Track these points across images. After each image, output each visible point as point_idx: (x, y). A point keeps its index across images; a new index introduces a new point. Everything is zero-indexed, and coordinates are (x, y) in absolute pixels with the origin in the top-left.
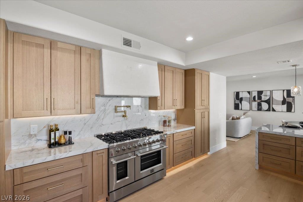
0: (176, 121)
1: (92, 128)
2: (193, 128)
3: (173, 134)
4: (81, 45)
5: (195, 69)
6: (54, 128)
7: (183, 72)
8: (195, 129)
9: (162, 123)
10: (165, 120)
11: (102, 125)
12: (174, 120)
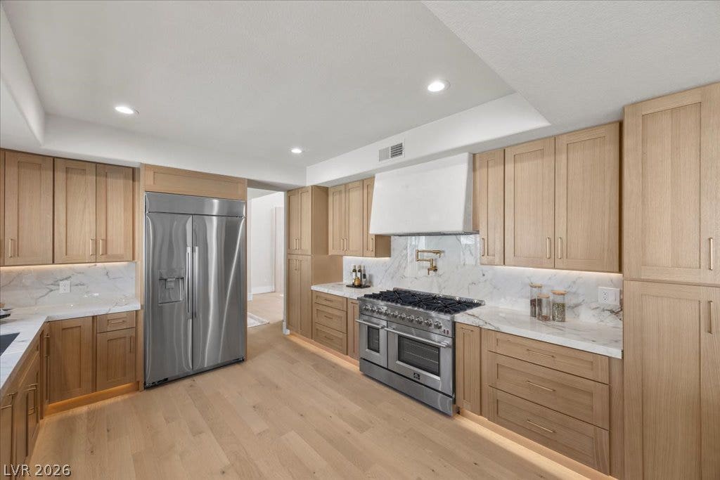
1: (392, 278)
5: (624, 111)
6: (358, 269)
11: (404, 277)
12: (612, 312)
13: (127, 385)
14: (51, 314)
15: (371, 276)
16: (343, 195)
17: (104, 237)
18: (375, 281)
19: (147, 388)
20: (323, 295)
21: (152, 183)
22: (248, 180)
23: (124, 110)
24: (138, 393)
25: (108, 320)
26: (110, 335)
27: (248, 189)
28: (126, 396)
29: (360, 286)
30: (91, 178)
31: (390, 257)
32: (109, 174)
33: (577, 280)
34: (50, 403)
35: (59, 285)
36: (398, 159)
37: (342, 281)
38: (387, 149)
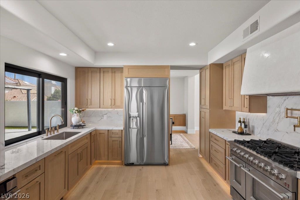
13: (119, 161)
14: (96, 127)
15: (253, 127)
16: (231, 67)
17: (114, 98)
18: (256, 131)
19: (125, 165)
20: (214, 136)
21: (127, 74)
22: (171, 66)
23: (111, 44)
24: (122, 166)
25: (112, 133)
26: (114, 139)
27: (171, 70)
28: (118, 166)
29: (242, 133)
30: (110, 74)
31: (266, 112)
32: (116, 72)
34: (96, 160)
35: (104, 116)
36: (256, 34)
37: (235, 128)
38: (248, 28)
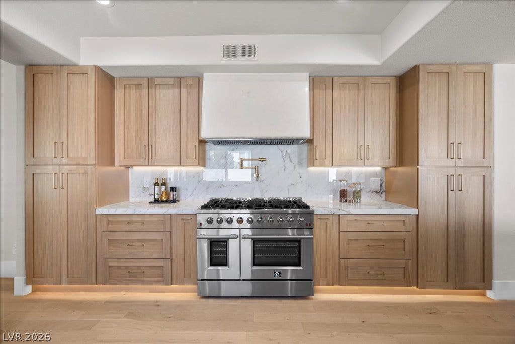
0: (384, 195)
1: (207, 188)
2: (415, 211)
3: (339, 215)
4: (179, 75)
5: (419, 67)
6: (160, 182)
7: (393, 82)
8: (418, 216)
9: (338, 195)
10: (344, 190)
11: (222, 186)
12: (376, 192)
16: (145, 91)
31: (205, 166)
33: (360, 175)
37: (129, 199)
